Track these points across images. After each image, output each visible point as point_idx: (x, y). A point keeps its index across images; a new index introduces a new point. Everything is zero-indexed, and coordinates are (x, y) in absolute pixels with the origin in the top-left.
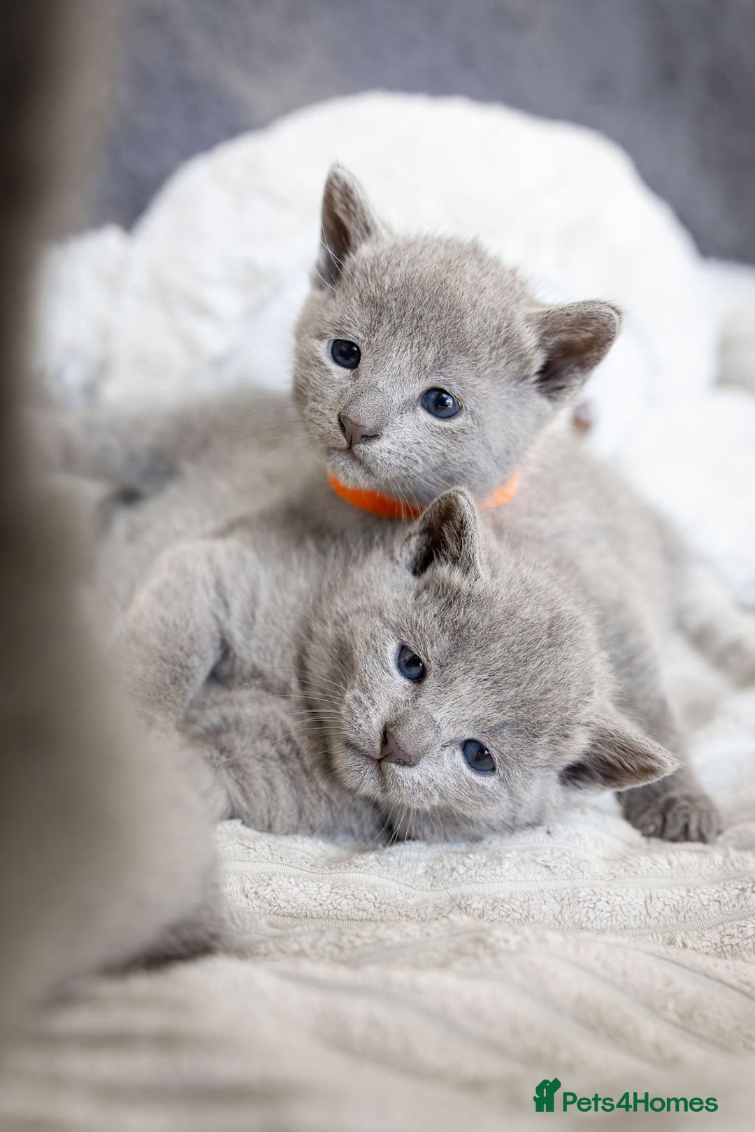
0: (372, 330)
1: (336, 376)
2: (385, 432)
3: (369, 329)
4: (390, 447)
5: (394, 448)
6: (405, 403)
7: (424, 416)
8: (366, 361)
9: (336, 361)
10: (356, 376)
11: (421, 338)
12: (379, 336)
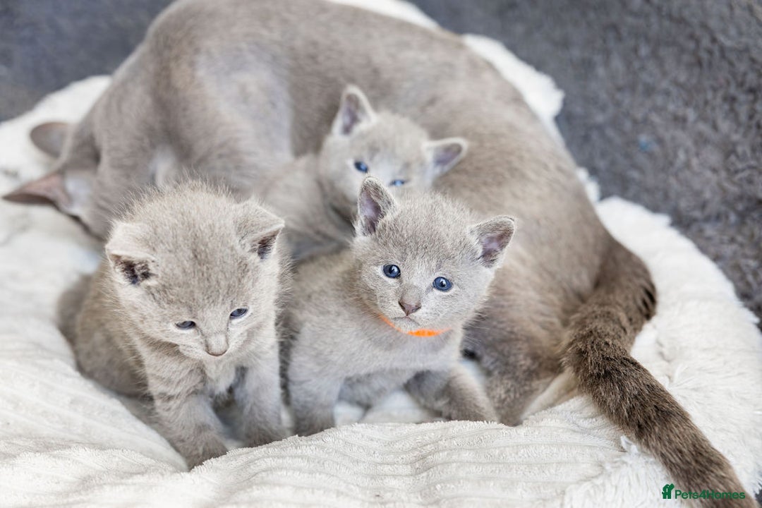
0: (403, 259)
1: (390, 283)
2: (422, 304)
3: (402, 258)
4: (426, 310)
5: (428, 311)
6: (428, 289)
7: (437, 292)
8: (404, 274)
9: (387, 275)
10: (401, 282)
11: (428, 258)
12: (408, 260)
